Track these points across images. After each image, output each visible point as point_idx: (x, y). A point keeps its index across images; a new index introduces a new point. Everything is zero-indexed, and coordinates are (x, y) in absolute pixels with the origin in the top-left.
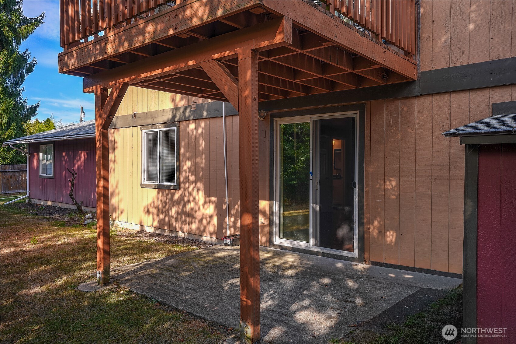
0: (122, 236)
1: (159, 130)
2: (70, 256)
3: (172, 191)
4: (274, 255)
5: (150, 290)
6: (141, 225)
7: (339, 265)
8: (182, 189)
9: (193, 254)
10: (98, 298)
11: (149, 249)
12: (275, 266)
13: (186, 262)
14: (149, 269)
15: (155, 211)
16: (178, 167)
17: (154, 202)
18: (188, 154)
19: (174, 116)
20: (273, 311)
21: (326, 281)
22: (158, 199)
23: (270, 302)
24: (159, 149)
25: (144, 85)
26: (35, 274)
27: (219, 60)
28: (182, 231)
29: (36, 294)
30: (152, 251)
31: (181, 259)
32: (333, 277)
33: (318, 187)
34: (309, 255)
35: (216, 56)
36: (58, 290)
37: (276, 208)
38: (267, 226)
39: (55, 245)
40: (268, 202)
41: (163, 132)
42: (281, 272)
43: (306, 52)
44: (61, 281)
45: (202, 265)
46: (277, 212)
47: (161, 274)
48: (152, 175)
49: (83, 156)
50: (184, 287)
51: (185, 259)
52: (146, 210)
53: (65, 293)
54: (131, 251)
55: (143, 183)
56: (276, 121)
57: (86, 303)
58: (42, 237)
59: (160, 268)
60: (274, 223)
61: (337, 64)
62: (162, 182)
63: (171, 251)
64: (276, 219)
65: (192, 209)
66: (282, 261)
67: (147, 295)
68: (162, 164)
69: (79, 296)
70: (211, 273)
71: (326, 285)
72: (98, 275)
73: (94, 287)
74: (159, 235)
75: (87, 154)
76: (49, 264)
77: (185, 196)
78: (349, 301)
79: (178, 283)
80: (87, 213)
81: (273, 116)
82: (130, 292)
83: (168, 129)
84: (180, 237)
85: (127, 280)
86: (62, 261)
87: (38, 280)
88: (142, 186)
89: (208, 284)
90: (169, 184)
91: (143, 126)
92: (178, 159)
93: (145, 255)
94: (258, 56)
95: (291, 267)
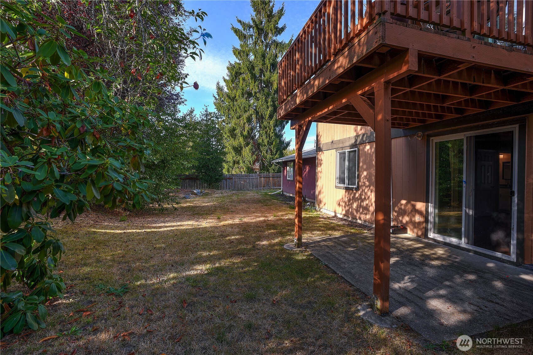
0: (323, 218)
1: (346, 151)
2: (288, 226)
3: (355, 191)
4: (426, 246)
5: (324, 255)
6: (335, 212)
7: (491, 265)
8: (361, 190)
9: (362, 236)
10: (291, 254)
11: (333, 229)
12: (423, 255)
13: (354, 241)
14: (328, 242)
15: (343, 204)
16: (358, 175)
17: (343, 198)
18: (365, 167)
19: (356, 141)
20: (409, 292)
21: (472, 277)
22: (345, 196)
23: (409, 284)
24: (347, 163)
25: (327, 121)
26: (268, 234)
27: (362, 95)
28: (360, 219)
29: (264, 245)
30: (335, 230)
31: (352, 238)
32: (480, 275)
33: (472, 194)
34: (461, 251)
35: (360, 92)
36: (274, 245)
37: (431, 209)
38: (423, 222)
39: (284, 219)
40: (425, 204)
41: (349, 152)
42: (427, 261)
43: (444, 77)
44: (277, 240)
45: (365, 245)
46: (432, 212)
47: (335, 246)
48: (342, 181)
49: (307, 168)
50: (346, 258)
51: (354, 239)
52: (338, 203)
53: (276, 247)
54: (322, 229)
55: (337, 185)
56: (432, 140)
57: (284, 256)
58: (280, 213)
59: (335, 242)
60: (429, 221)
61: (483, 83)
62: (349, 185)
63: (347, 232)
64: (431, 218)
65: (367, 204)
66: (432, 252)
67: (320, 259)
68: (349, 173)
69: (283, 251)
70: (370, 251)
71: (470, 281)
72: (295, 241)
73: (292, 247)
74: (345, 220)
75: (309, 167)
76: (277, 229)
77: (362, 195)
78: (493, 302)
79: (343, 254)
80: (308, 202)
81: (429, 136)
82: (311, 255)
83: (352, 150)
84: (359, 223)
85: (312, 247)
86: (283, 229)
87: (267, 238)
88: (336, 187)
89: (364, 259)
90: (352, 187)
91: (337, 149)
92: (358, 170)
93: (330, 232)
94: (391, 87)
95: (438, 258)
